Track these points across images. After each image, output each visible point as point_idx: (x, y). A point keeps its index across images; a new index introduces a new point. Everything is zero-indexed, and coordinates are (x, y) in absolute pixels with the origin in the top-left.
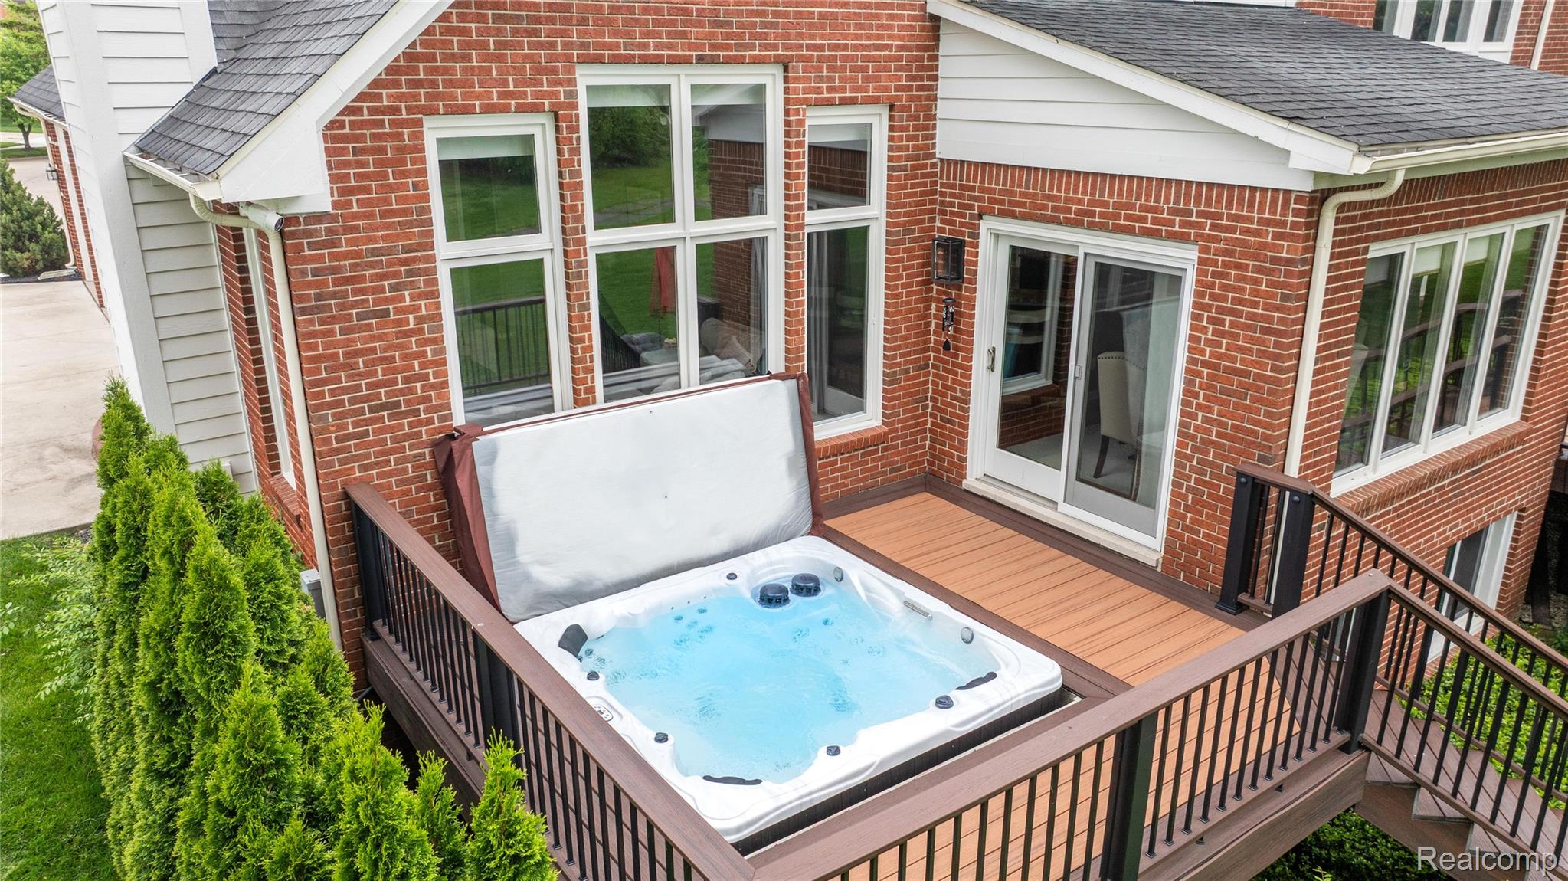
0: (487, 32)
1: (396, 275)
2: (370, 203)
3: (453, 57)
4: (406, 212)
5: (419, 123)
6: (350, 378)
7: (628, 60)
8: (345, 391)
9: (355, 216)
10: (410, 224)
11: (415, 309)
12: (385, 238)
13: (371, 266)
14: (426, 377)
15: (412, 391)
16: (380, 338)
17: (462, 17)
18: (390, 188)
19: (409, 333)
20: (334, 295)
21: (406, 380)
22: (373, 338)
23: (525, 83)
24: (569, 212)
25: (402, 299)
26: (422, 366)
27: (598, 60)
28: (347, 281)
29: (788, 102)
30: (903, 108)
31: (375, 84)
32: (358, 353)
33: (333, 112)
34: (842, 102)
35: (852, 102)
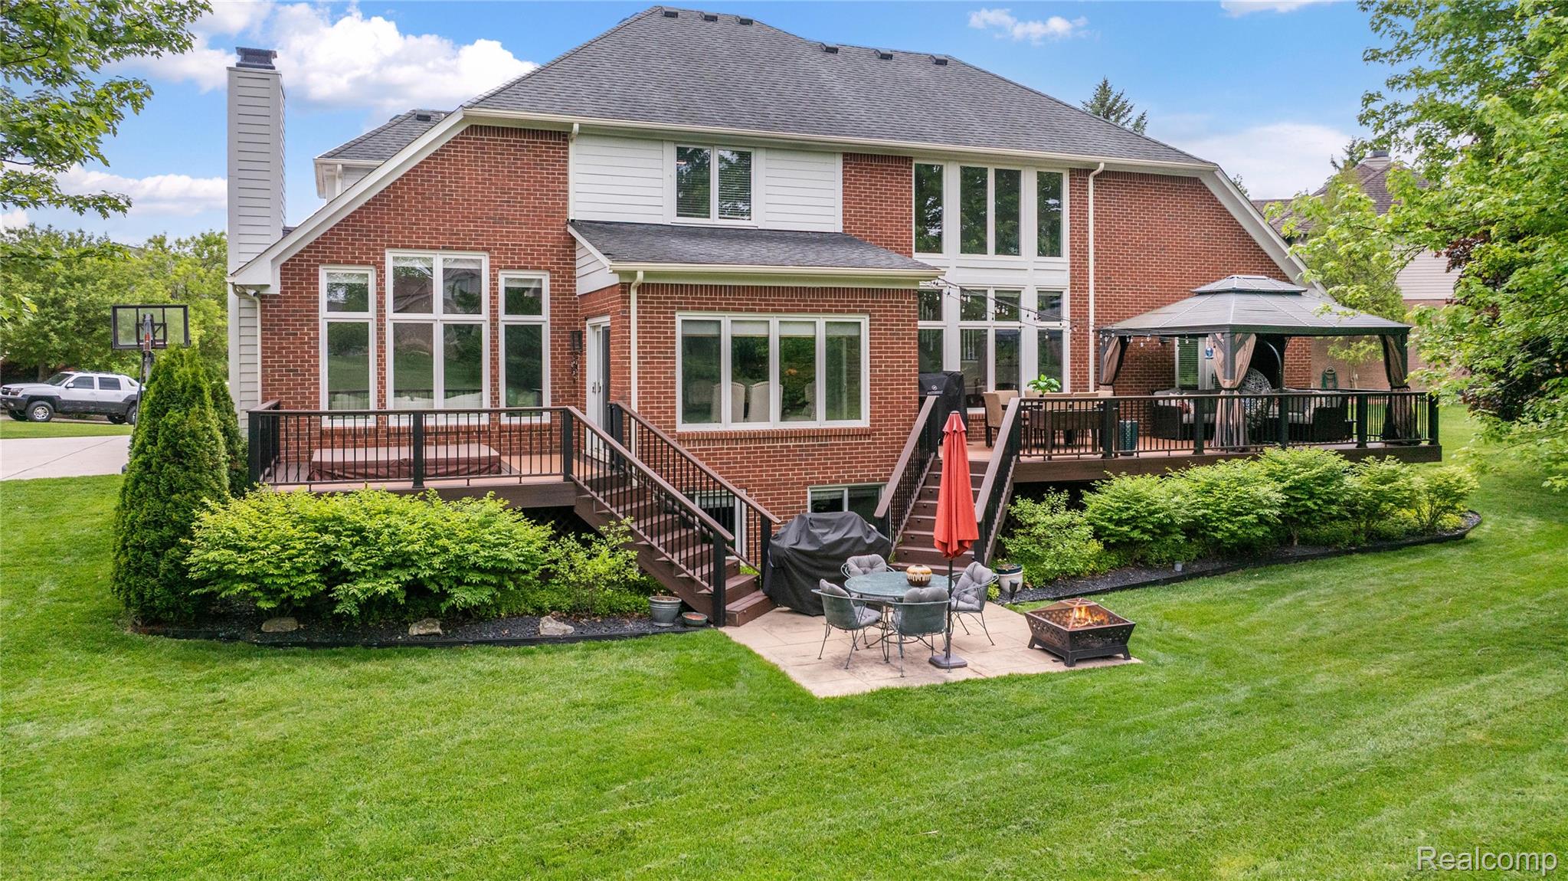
0: (349, 235)
1: (303, 320)
2: (295, 293)
3: (333, 244)
4: (308, 297)
5: (318, 266)
6: (278, 357)
7: (409, 247)
8: (276, 361)
9: (289, 297)
10: (310, 302)
11: (308, 334)
12: (299, 306)
13: (292, 315)
14: (309, 361)
15: (303, 366)
16: (293, 343)
17: (339, 230)
18: (304, 288)
19: (305, 343)
20: (276, 325)
21: (301, 361)
22: (290, 343)
23: (363, 254)
24: (381, 304)
25: (304, 329)
26: (309, 357)
27: (396, 247)
28: (283, 320)
29: (491, 267)
30: (554, 272)
31: (302, 251)
32: (284, 348)
33: (284, 260)
34: (520, 268)
35: (526, 268)
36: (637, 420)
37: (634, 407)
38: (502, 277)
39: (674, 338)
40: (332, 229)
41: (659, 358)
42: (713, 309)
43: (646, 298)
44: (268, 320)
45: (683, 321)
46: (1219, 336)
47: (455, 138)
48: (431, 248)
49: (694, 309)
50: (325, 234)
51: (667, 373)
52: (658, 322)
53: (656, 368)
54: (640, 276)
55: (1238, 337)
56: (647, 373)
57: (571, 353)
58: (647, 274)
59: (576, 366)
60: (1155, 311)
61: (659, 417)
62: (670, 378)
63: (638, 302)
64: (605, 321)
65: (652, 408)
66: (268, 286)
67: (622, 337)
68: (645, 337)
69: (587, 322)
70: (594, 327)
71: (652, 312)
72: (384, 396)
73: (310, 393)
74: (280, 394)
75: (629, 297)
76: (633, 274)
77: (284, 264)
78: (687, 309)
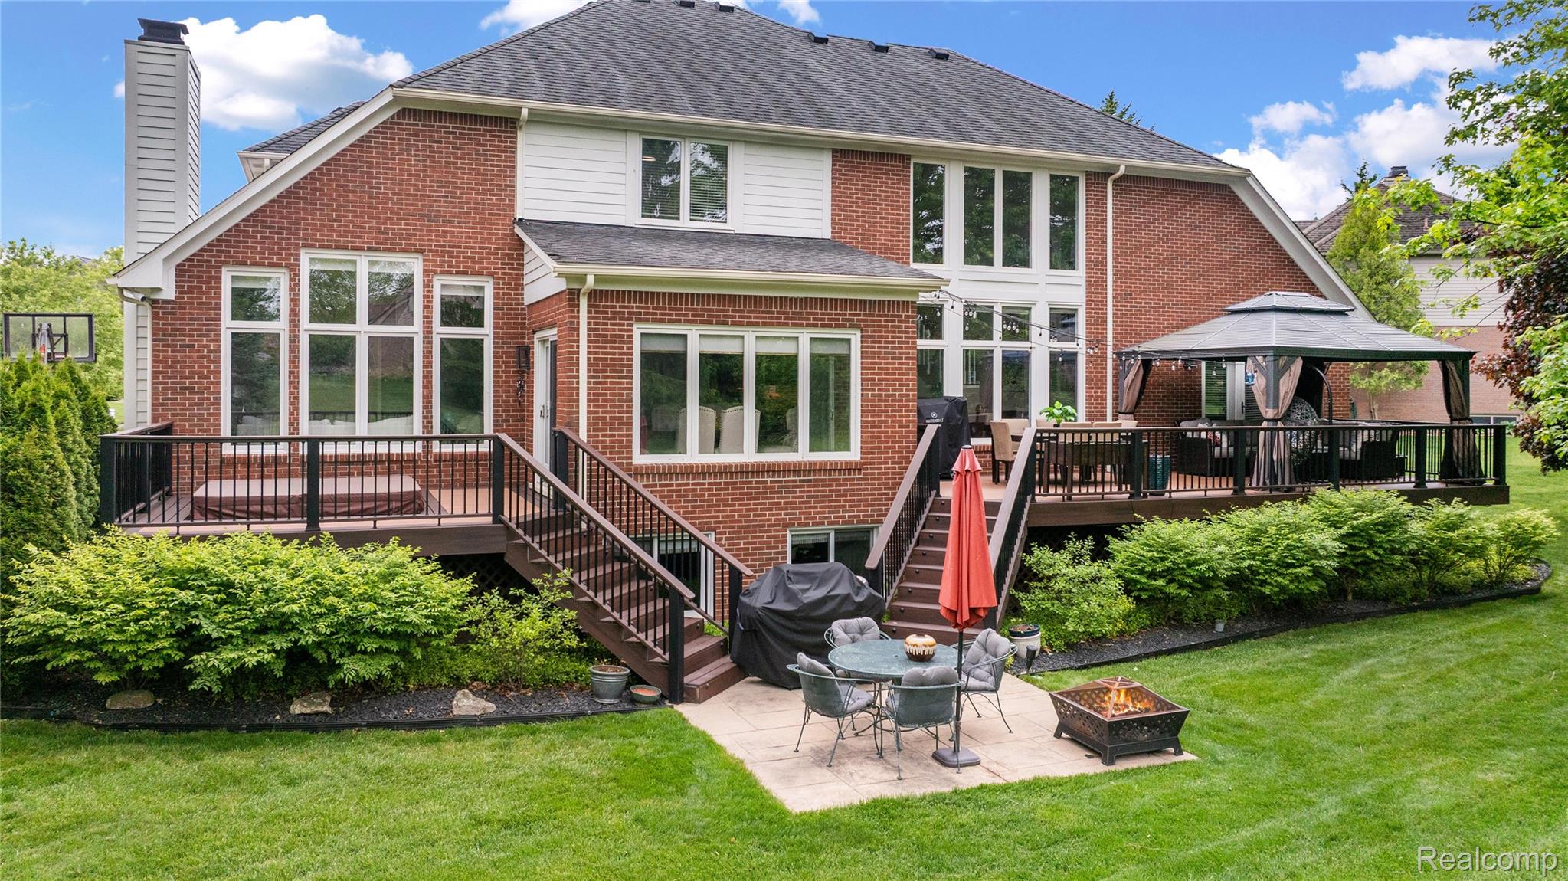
0: (257, 232)
1: (201, 330)
2: (192, 298)
3: (239, 242)
4: (208, 304)
5: (220, 267)
6: (172, 372)
7: (329, 247)
8: (169, 378)
9: (185, 303)
10: (211, 309)
11: (208, 346)
12: (198, 314)
13: (189, 325)
14: (209, 378)
15: (201, 383)
16: (189, 357)
17: (245, 226)
18: (203, 293)
19: (204, 357)
20: (170, 335)
21: (199, 378)
22: (186, 356)
23: (274, 254)
24: (294, 313)
25: (202, 341)
26: (208, 372)
27: (313, 246)
28: (178, 330)
29: (425, 271)
30: (499, 278)
31: (202, 250)
32: (179, 362)
33: (180, 259)
34: (458, 273)
35: (465, 273)
36: (584, 450)
37: (583, 436)
38: (437, 283)
39: (632, 354)
40: (237, 225)
41: (613, 377)
42: (679, 321)
43: (598, 306)
44: (159, 329)
45: (642, 335)
46: (1260, 359)
47: (384, 122)
48: (354, 249)
49: (655, 321)
50: (229, 230)
51: (622, 395)
52: (612, 336)
53: (610, 389)
54: (590, 280)
55: (1282, 361)
56: (598, 395)
57: (517, 372)
58: (598, 278)
59: (522, 387)
60: (1181, 332)
61: (614, 447)
62: (627, 401)
63: (589, 312)
64: (552, 333)
65: (604, 436)
66: (159, 290)
67: (570, 353)
68: (596, 353)
69: (535, 336)
70: (543, 341)
71: (606, 324)
72: (297, 419)
73: (209, 415)
74: (173, 415)
75: (578, 306)
76: (582, 279)
77: (179, 265)
78: (647, 320)
